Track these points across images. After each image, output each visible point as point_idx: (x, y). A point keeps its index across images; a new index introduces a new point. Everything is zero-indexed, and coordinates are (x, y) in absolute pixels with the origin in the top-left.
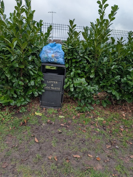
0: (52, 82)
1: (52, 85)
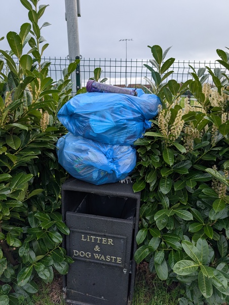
0: (96, 240)
1: (97, 247)
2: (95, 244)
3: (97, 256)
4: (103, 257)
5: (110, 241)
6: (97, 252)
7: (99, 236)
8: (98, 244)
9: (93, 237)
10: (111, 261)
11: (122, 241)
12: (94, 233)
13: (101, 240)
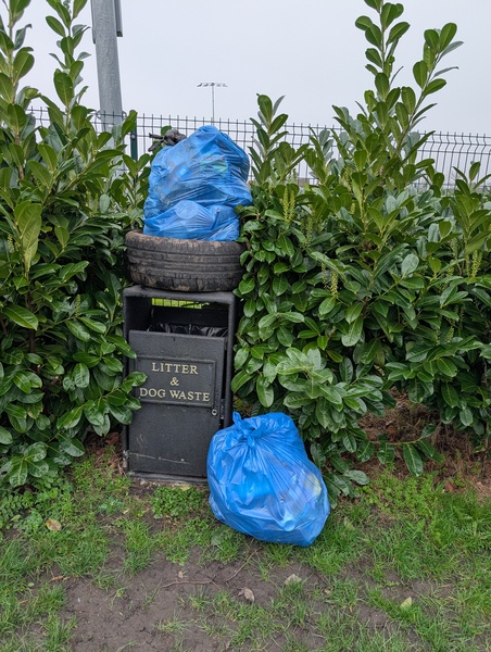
2: (172, 374)
3: (174, 394)
4: (183, 395)
5: (194, 369)
6: (174, 388)
7: (177, 362)
8: (176, 375)
9: (169, 365)
10: (194, 400)
11: (210, 368)
12: (170, 358)
13: (180, 369)
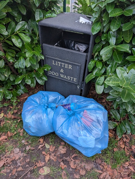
0: (61, 65)
1: (62, 70)
3: (62, 76)
4: (65, 77)
5: (70, 67)
6: (62, 73)
7: (63, 62)
8: (63, 68)
9: (59, 63)
10: (70, 80)
12: (60, 60)
13: (64, 65)
